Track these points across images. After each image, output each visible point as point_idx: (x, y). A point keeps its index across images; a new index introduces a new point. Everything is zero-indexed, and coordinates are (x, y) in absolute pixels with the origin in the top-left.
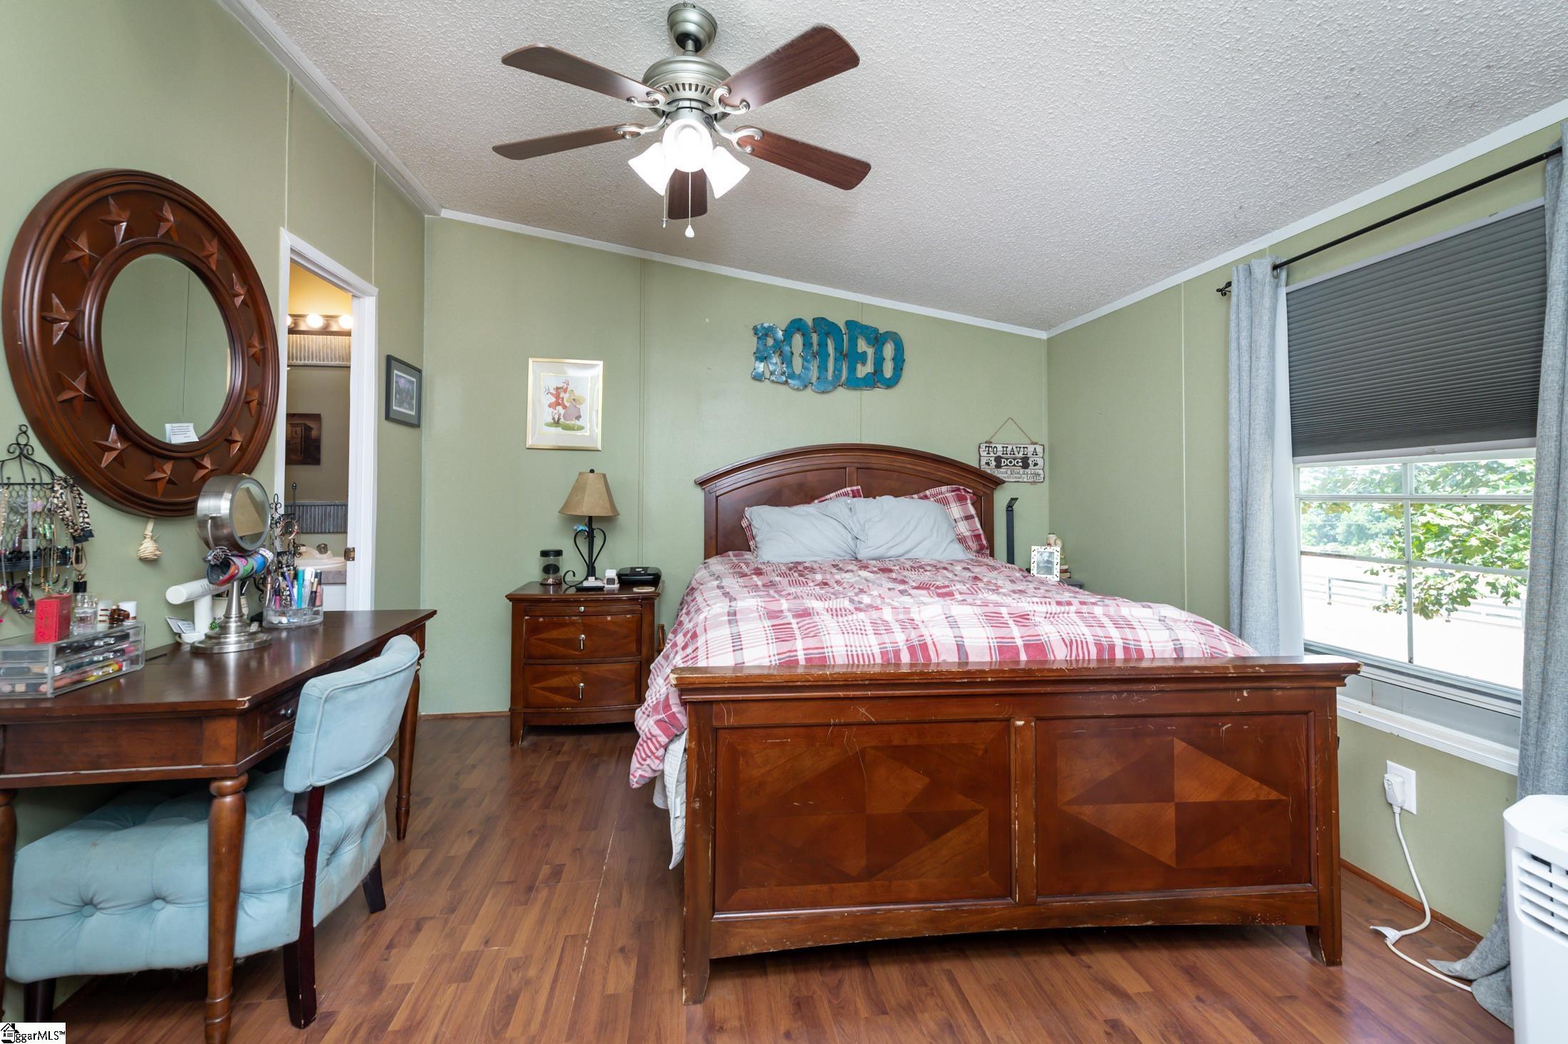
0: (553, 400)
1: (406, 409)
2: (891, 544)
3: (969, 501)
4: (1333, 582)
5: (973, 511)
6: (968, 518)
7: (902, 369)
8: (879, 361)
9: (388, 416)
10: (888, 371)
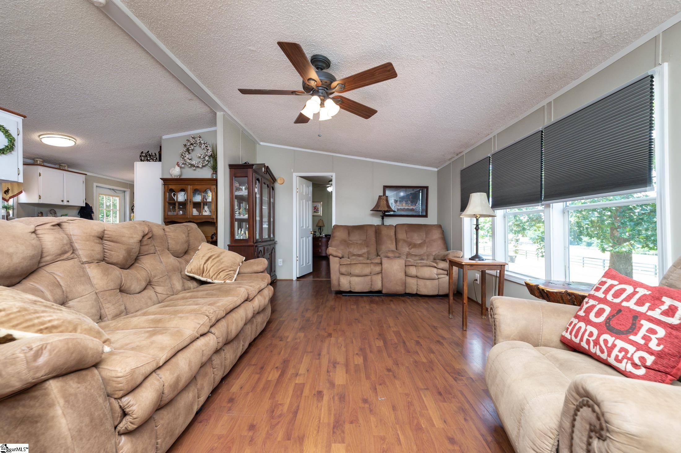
4: (585, 259)
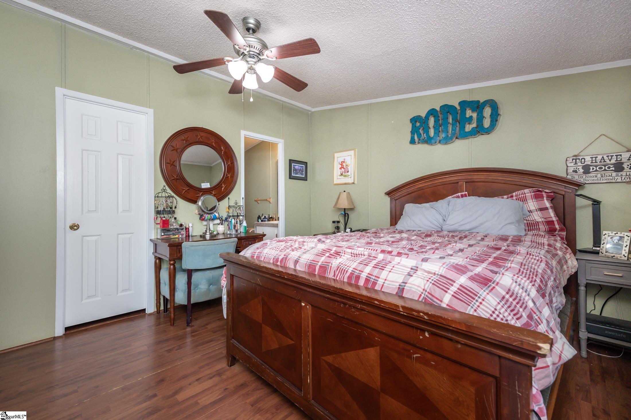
0: (341, 166)
1: (300, 175)
2: (461, 223)
3: (545, 198)
5: (547, 204)
6: (543, 209)
7: (497, 121)
8: (480, 118)
9: (291, 177)
10: (487, 123)
